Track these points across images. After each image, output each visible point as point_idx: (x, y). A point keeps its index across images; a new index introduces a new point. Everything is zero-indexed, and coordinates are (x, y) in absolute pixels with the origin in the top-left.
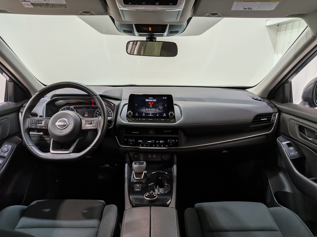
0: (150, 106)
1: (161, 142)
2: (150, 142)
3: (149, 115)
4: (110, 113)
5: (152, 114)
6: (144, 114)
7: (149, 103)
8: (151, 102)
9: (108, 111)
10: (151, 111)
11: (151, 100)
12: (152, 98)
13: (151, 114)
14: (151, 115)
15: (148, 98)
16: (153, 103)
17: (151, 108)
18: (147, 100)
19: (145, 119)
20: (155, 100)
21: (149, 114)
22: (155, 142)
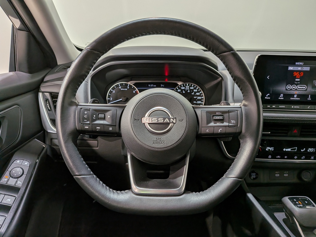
0: (297, 80)
1: (311, 150)
2: (289, 150)
3: (292, 99)
4: (198, 94)
5: (299, 96)
6: (282, 95)
7: (295, 74)
8: (300, 71)
9: (195, 90)
10: (296, 90)
11: (299, 69)
12: (301, 63)
13: (295, 96)
14: (295, 98)
15: (293, 64)
16: (302, 74)
17: (297, 85)
18: (291, 68)
19: (284, 107)
20: (307, 69)
21: (293, 95)
22: (299, 150)
